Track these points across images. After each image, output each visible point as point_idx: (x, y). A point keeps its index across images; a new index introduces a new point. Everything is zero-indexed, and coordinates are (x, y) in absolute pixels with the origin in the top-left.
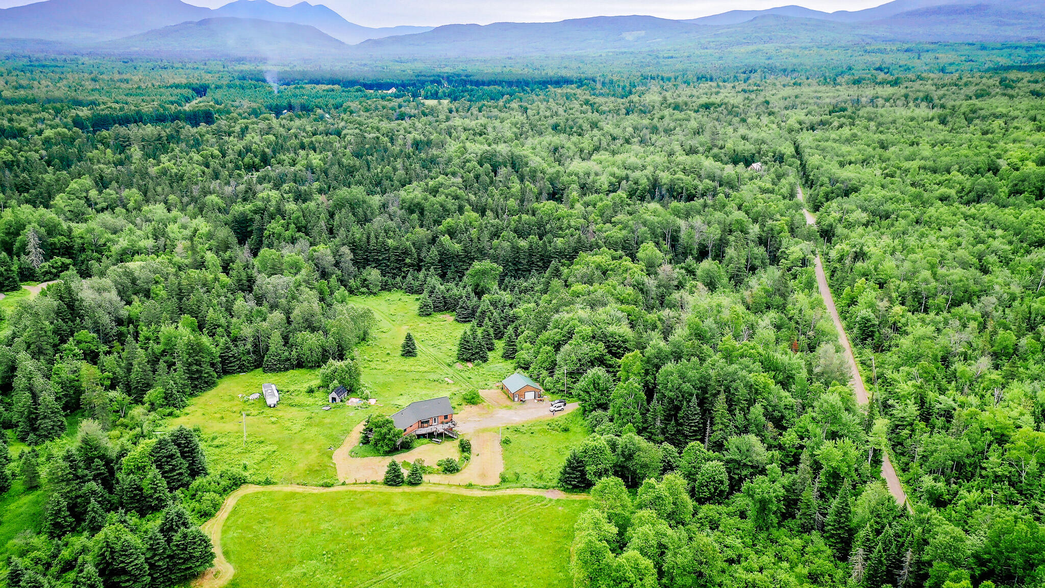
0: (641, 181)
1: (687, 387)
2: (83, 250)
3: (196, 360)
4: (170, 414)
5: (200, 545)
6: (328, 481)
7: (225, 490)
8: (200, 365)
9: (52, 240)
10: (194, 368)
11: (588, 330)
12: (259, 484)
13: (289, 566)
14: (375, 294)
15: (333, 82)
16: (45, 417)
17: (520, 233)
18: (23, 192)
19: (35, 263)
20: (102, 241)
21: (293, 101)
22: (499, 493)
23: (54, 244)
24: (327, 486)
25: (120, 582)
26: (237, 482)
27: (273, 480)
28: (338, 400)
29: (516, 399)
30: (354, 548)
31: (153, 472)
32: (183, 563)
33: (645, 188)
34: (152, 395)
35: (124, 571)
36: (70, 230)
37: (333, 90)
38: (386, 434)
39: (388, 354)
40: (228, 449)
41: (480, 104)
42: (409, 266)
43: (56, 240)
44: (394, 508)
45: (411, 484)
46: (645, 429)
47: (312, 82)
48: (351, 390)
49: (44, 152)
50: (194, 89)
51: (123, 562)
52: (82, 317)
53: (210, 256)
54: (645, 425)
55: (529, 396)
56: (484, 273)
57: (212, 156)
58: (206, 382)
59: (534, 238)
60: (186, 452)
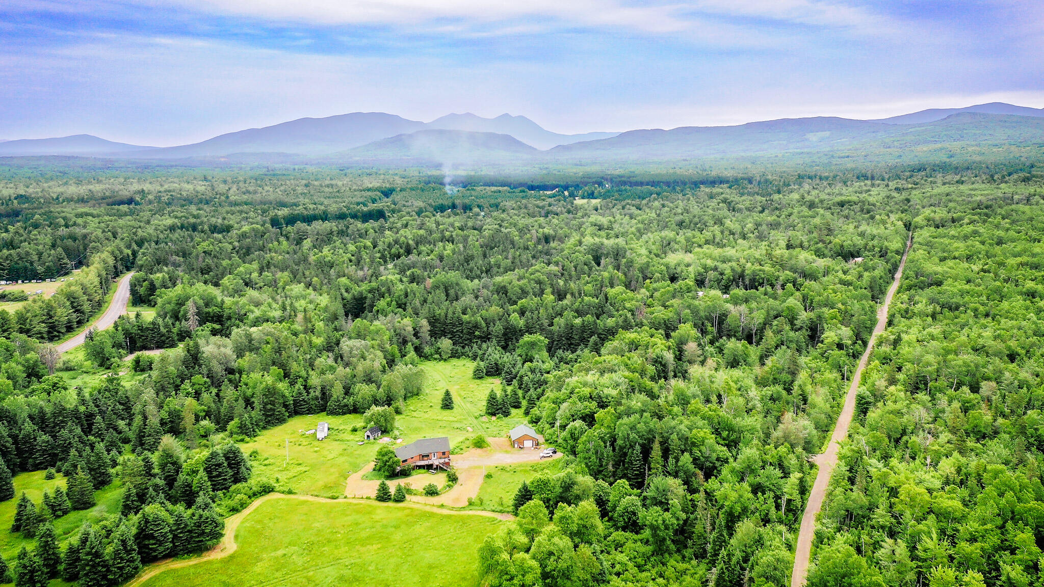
0: (726, 272)
1: (633, 436)
2: (229, 318)
3: (271, 401)
4: (242, 440)
5: (211, 524)
6: (335, 494)
7: (254, 495)
8: (274, 405)
9: (207, 310)
10: (269, 407)
11: (587, 391)
12: (283, 493)
13: (276, 549)
14: (445, 360)
15: (503, 185)
16: (150, 435)
17: (579, 313)
18: (206, 274)
19: (191, 328)
20: (243, 312)
21: (457, 202)
22: (462, 513)
23: (209, 313)
24: (333, 498)
25: (149, 544)
26: (267, 490)
27: (294, 491)
28: (371, 438)
29: (516, 446)
30: (329, 541)
31: (202, 474)
32: (198, 537)
33: (729, 279)
34: (232, 425)
35: (152, 537)
36: (223, 302)
37: (500, 192)
38: (387, 461)
39: (431, 406)
40: (270, 467)
41: (623, 203)
42: (478, 338)
43: (210, 310)
44: (373, 517)
45: (396, 501)
46: (600, 472)
47: (486, 184)
48: (385, 431)
49: (236, 244)
50: (382, 192)
51: (152, 530)
52: (200, 366)
53: (320, 325)
54: (601, 469)
55: (528, 444)
56: (533, 345)
57: (365, 247)
58: (278, 419)
59: (589, 318)
60: (233, 464)
